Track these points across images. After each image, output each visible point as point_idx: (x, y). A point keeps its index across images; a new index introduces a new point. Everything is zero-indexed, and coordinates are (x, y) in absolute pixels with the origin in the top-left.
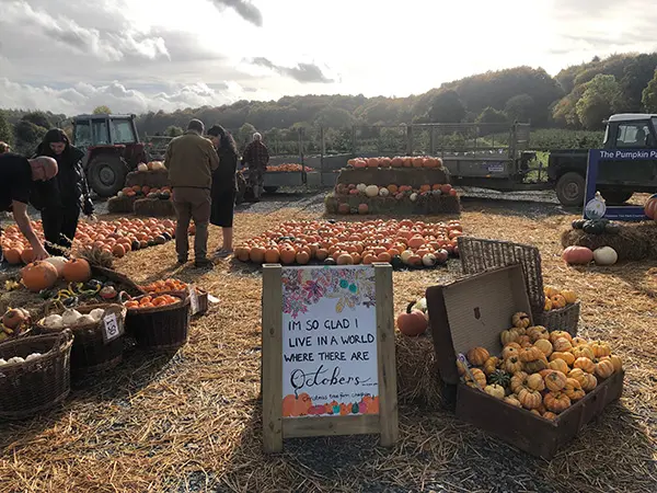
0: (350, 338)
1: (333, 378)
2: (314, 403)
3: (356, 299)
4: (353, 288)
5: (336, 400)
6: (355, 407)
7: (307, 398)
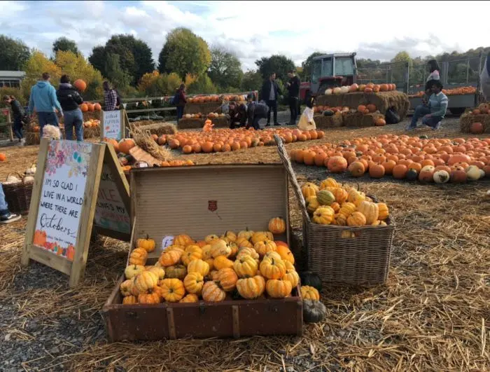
0: (71, 198)
1: (59, 226)
2: (48, 240)
3: (79, 168)
4: (79, 160)
5: (57, 241)
6: (64, 251)
7: (45, 235)
